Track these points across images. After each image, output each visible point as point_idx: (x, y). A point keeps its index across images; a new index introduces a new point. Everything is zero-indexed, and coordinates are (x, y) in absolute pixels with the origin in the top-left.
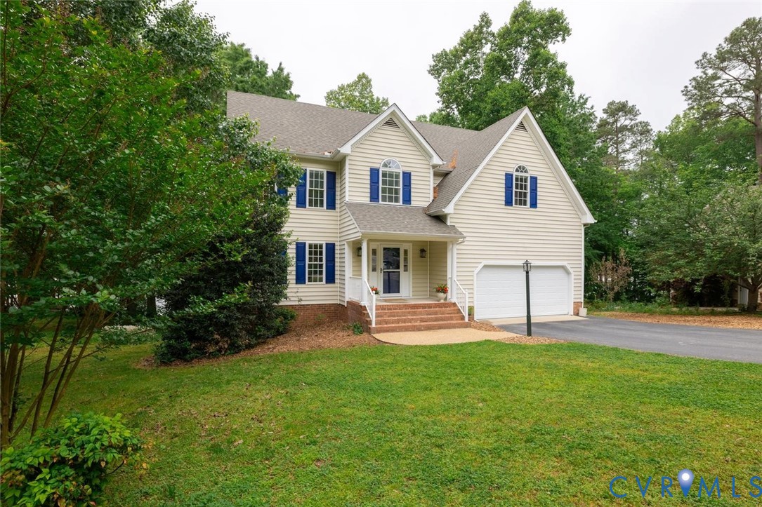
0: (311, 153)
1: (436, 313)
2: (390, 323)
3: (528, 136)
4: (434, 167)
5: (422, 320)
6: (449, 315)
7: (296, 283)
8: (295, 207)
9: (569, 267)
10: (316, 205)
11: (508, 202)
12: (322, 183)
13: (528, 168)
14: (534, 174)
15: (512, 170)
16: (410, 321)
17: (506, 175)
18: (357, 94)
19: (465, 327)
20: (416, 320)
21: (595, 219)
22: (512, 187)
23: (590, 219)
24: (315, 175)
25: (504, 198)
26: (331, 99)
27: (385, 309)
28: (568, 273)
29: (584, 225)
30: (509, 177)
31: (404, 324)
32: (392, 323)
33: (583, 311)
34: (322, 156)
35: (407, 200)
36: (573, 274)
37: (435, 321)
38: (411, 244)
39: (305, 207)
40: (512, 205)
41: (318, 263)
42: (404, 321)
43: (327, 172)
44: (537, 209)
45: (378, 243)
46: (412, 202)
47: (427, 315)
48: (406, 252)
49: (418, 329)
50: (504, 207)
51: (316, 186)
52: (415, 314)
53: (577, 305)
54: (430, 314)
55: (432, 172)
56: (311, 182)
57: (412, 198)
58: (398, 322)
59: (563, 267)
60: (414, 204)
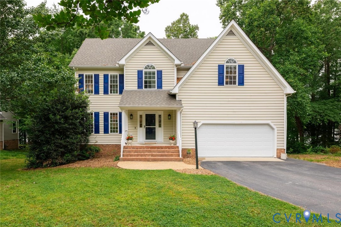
0: (110, 65)
1: (164, 152)
2: (133, 156)
3: (237, 38)
4: (177, 66)
5: (152, 155)
6: (172, 153)
7: (104, 133)
8: (103, 94)
9: (272, 124)
10: (114, 93)
11: (221, 83)
12: (117, 81)
13: (236, 60)
14: (241, 63)
15: (223, 62)
16: (145, 155)
17: (219, 66)
18: (181, 25)
19: (179, 161)
20: (149, 155)
21: (295, 90)
22: (223, 73)
23: (291, 91)
24: (113, 77)
25: (217, 81)
26: (168, 31)
27: (134, 148)
28: (273, 129)
29: (286, 95)
30: (221, 67)
31: (141, 157)
32: (134, 156)
33: (284, 156)
34: (115, 66)
35: (160, 86)
36: (276, 129)
37: (161, 156)
38: (163, 112)
39: (108, 94)
40: (224, 85)
41: (115, 123)
42: (142, 156)
43: (119, 74)
44: (244, 86)
45: (143, 112)
46: (163, 88)
47: (158, 152)
48: (160, 116)
49: (148, 160)
50: (217, 86)
51: (114, 83)
52: (150, 151)
53: (279, 151)
54: (160, 152)
55: (175, 69)
56: (111, 81)
57: (163, 85)
58: (138, 155)
59: (268, 125)
60: (164, 88)
